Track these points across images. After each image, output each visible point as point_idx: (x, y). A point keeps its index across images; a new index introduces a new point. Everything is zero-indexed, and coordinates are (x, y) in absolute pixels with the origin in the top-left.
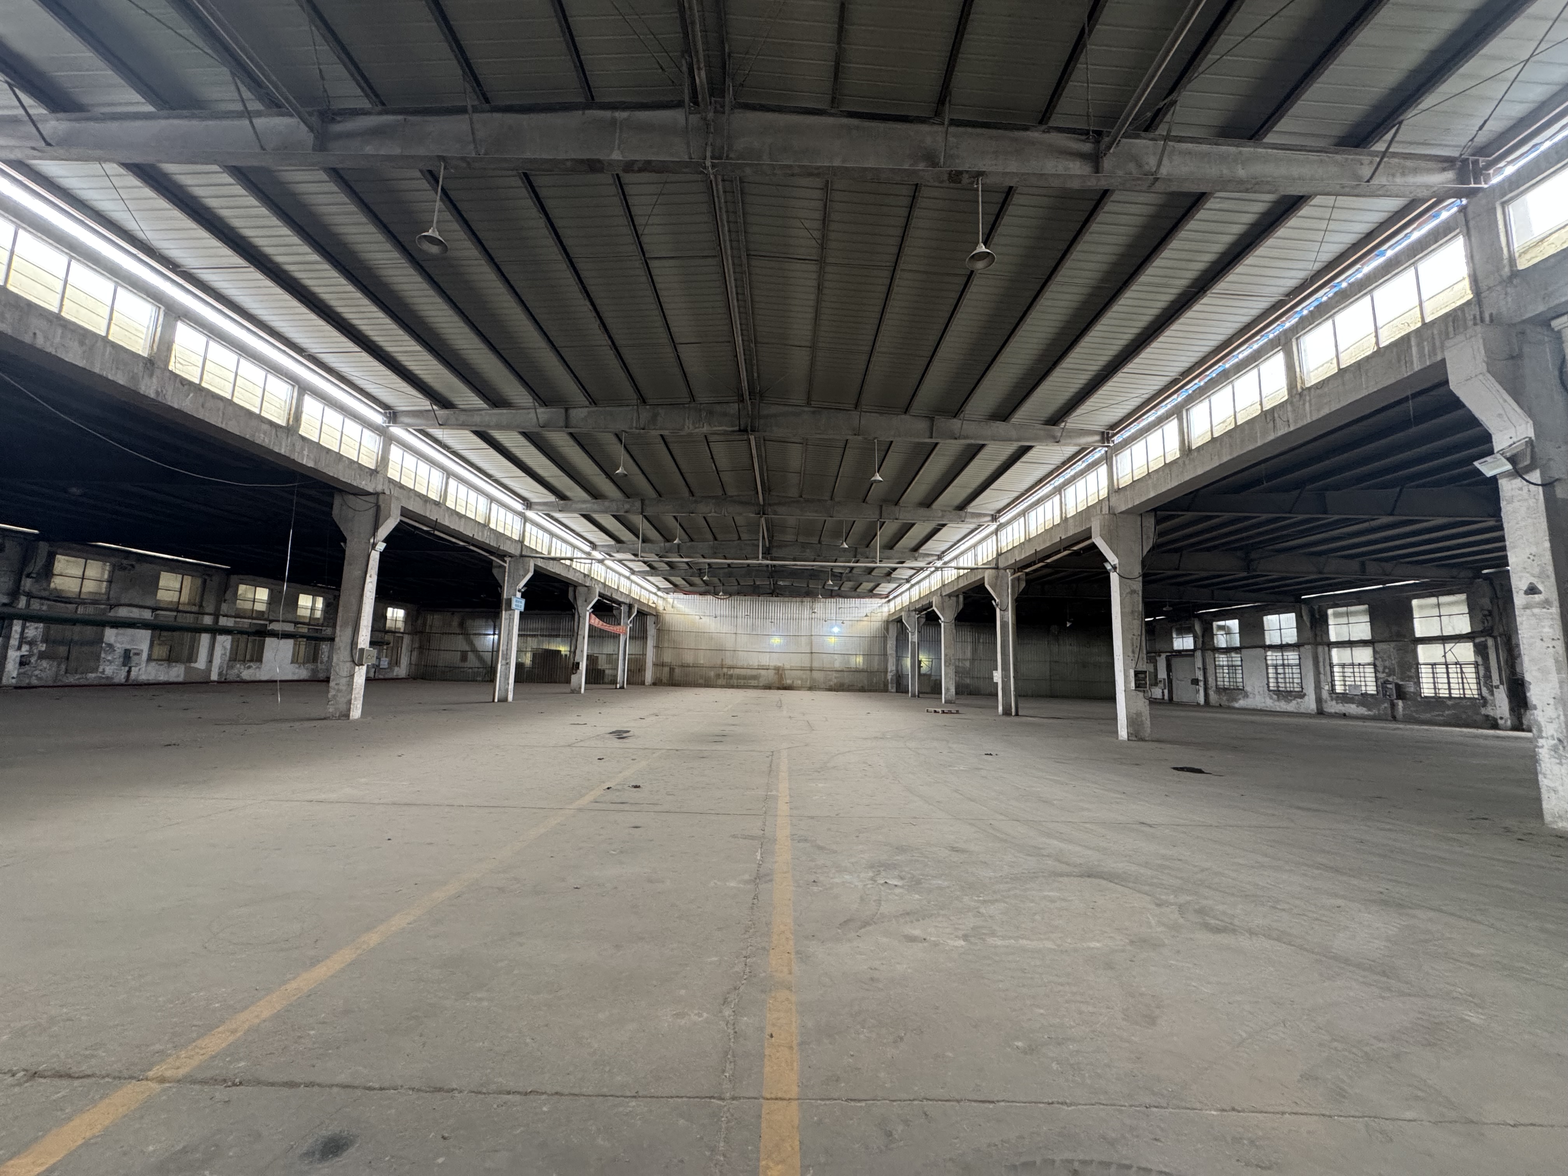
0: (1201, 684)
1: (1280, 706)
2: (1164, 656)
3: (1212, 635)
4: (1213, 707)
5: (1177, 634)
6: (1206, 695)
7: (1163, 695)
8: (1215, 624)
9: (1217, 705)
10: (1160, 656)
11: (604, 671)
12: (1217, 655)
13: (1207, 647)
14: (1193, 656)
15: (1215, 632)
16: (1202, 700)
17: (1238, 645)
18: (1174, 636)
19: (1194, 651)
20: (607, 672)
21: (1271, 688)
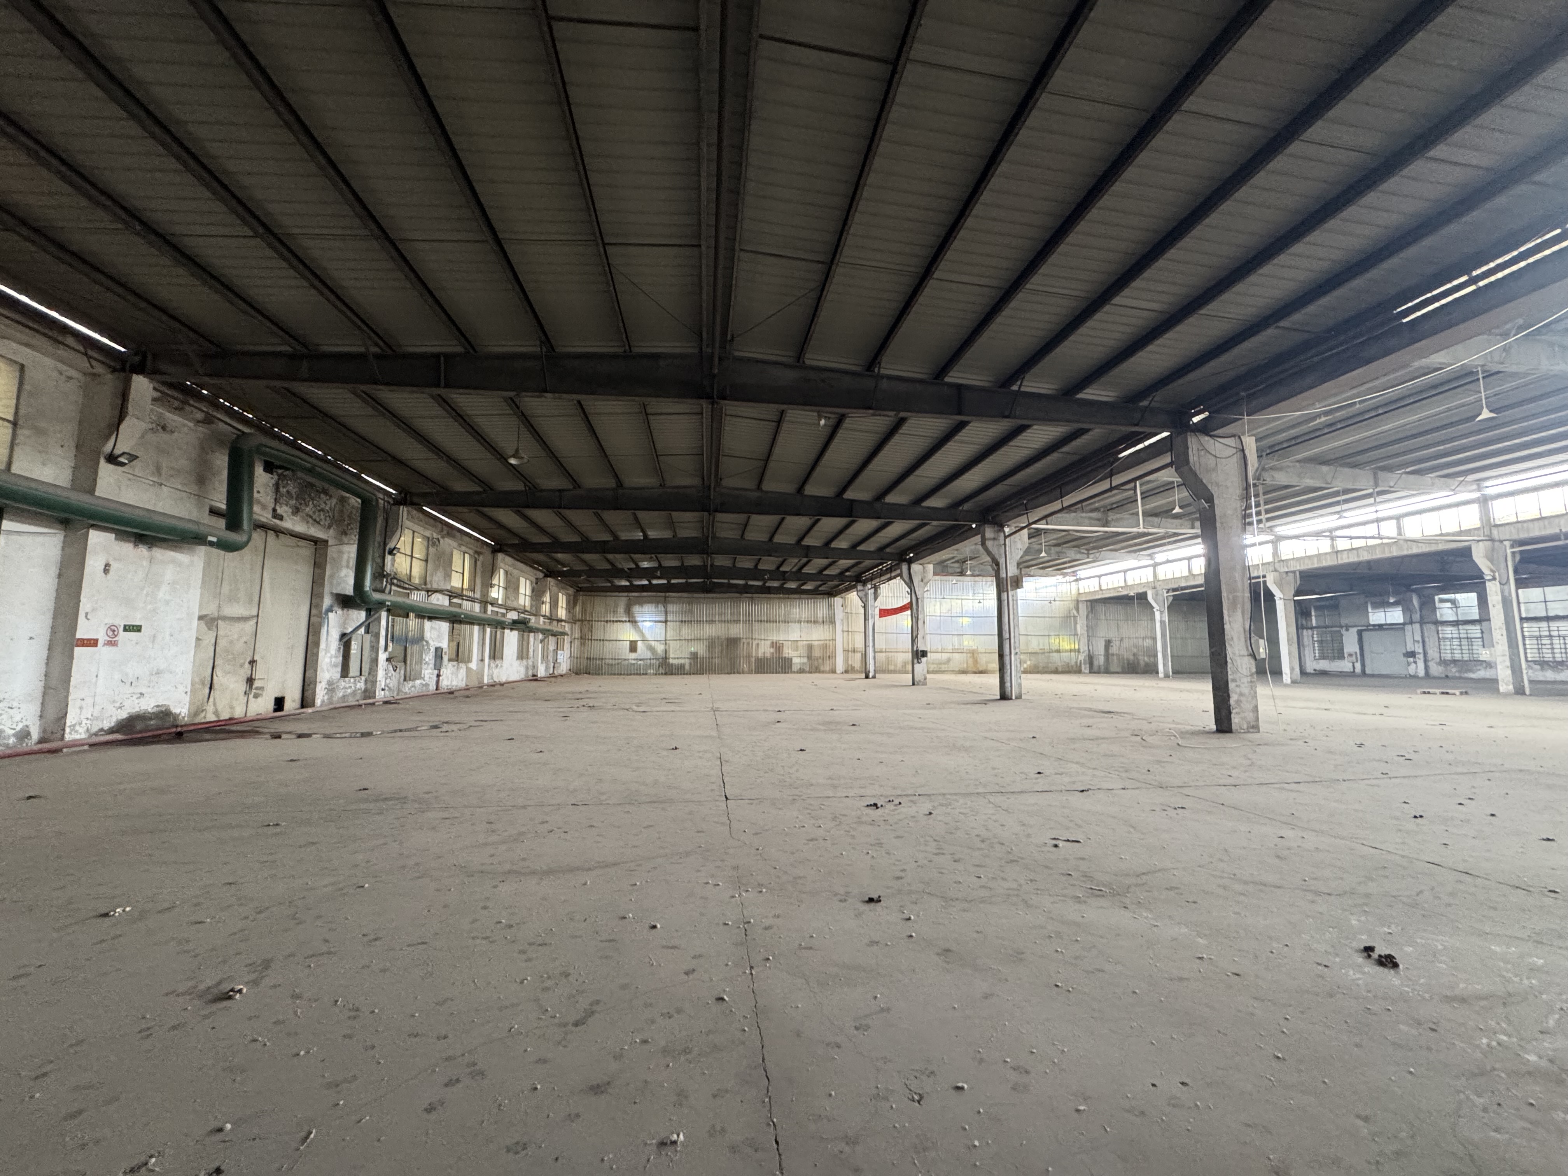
0: (1421, 656)
1: (1544, 676)
2: (1354, 631)
3: (1434, 609)
4: (1435, 678)
5: (1373, 608)
6: (1426, 667)
7: (1354, 668)
8: (1437, 598)
9: (1443, 676)
10: (1347, 630)
11: (791, 659)
12: (1440, 628)
13: (1426, 620)
14: (1403, 629)
15: (1437, 605)
16: (1421, 672)
17: (1477, 617)
18: (1370, 610)
19: (1404, 624)
20: (795, 660)
21: (1530, 659)
